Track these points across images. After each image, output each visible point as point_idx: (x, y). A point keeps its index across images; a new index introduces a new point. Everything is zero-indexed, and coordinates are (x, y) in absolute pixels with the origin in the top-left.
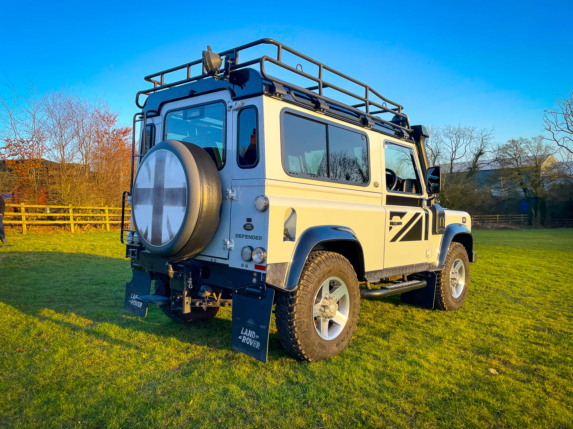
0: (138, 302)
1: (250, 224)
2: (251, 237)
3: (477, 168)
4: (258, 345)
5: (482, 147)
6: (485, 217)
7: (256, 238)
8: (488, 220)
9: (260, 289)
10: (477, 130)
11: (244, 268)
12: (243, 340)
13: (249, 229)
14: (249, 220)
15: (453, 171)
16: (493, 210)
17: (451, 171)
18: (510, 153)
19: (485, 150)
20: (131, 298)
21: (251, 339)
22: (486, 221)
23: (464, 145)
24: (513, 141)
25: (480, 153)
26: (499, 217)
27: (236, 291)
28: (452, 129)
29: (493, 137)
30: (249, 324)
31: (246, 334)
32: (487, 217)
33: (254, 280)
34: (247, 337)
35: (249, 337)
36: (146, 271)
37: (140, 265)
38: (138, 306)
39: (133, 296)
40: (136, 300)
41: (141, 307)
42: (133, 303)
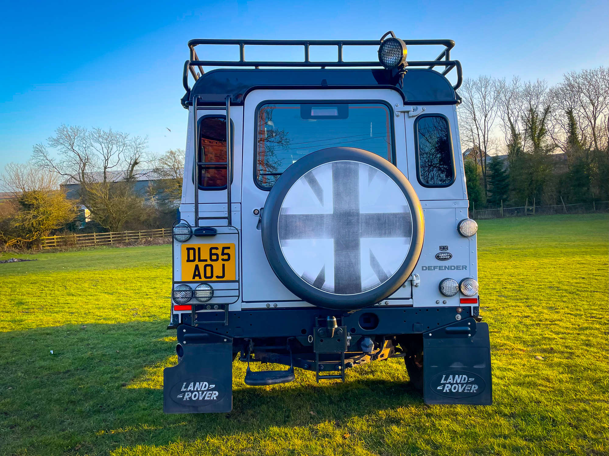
0: (205, 392)
1: (448, 253)
2: (449, 268)
3: (133, 178)
4: (474, 388)
5: (137, 156)
6: (151, 232)
7: (458, 268)
8: (154, 234)
9: (469, 326)
10: (129, 138)
11: (441, 305)
12: (446, 389)
13: (446, 259)
14: (444, 248)
15: (107, 181)
16: (158, 223)
17: (105, 181)
18: (169, 164)
19: (140, 159)
20: (183, 389)
21: (460, 385)
22: (153, 236)
23: (118, 152)
24: (172, 153)
25: (136, 163)
26: (164, 231)
27: (430, 335)
28: (102, 133)
29: (148, 147)
30: (454, 368)
31: (450, 381)
32: (153, 232)
33: (459, 317)
34: (452, 384)
35: (457, 383)
36: (225, 340)
37: (206, 334)
38: (206, 398)
39: (187, 387)
40: (197, 391)
41: (215, 398)
42: (190, 398)
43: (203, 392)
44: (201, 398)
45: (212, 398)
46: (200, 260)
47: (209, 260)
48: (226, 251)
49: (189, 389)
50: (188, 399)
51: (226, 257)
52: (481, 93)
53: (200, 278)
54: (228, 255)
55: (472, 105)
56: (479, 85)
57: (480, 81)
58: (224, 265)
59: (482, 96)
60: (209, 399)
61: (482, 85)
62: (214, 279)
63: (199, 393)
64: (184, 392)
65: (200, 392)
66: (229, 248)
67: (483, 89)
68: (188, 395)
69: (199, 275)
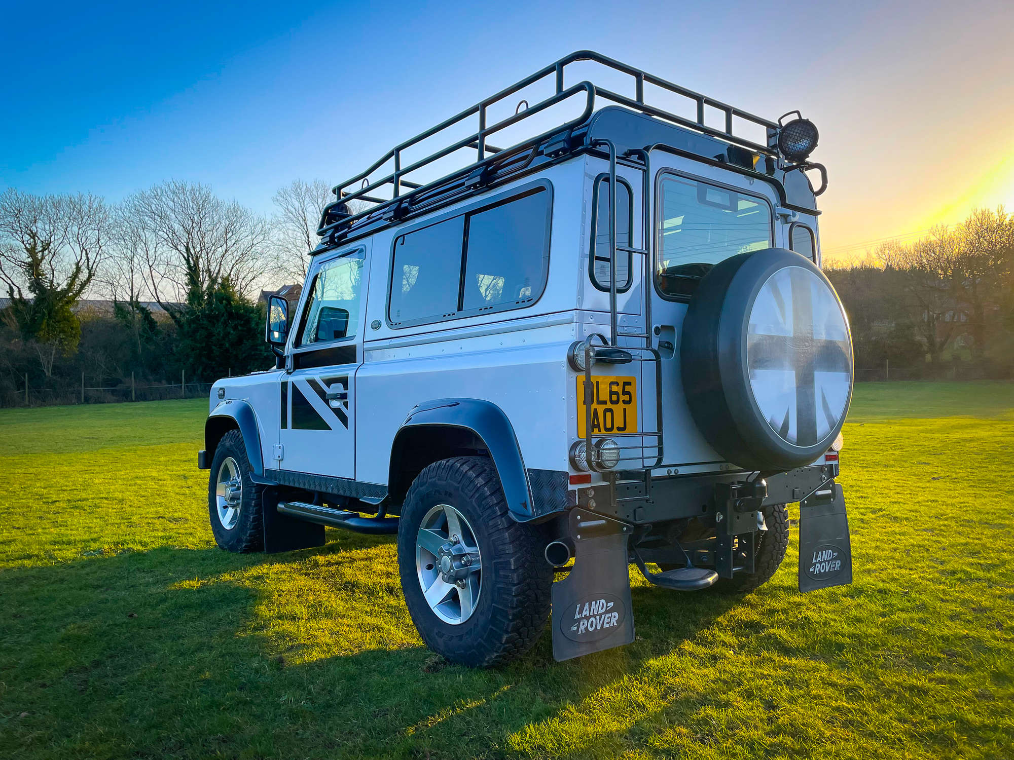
0: (603, 616)
4: (838, 565)
9: (831, 488)
12: (817, 571)
20: (577, 616)
21: (827, 563)
27: (806, 502)
30: (822, 543)
31: (819, 559)
33: (825, 478)
34: (821, 563)
35: (824, 561)
36: (625, 529)
37: (604, 522)
38: (605, 626)
39: (581, 612)
40: (594, 616)
41: (615, 624)
42: (586, 629)
43: (601, 615)
44: (599, 627)
45: (612, 625)
46: (599, 402)
47: (608, 402)
48: (627, 388)
49: (584, 613)
50: (584, 632)
51: (627, 398)
52: (316, 205)
53: (600, 431)
54: (629, 393)
55: (305, 220)
56: (314, 193)
57: (315, 186)
58: (625, 410)
59: (318, 209)
60: (608, 626)
61: (319, 194)
62: (615, 431)
63: (596, 619)
64: (579, 620)
65: (598, 617)
66: (629, 384)
67: (320, 200)
68: (583, 624)
69: (598, 426)
